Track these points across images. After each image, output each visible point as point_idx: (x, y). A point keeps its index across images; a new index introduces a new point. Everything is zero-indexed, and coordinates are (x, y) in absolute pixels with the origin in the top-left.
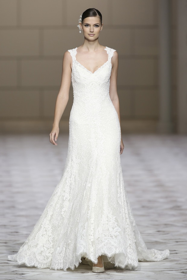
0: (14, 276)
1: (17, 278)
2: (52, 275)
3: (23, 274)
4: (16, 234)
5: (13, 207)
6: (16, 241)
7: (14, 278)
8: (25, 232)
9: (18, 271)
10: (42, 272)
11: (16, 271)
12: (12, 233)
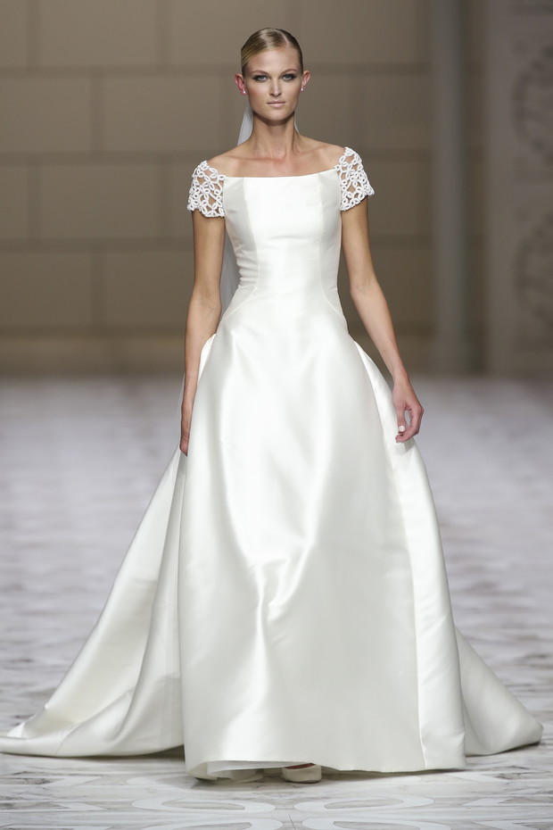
0: (18, 788)
1: (27, 793)
2: (128, 784)
3: (44, 782)
4: (24, 665)
5: (17, 588)
6: (25, 685)
7: (20, 793)
8: (51, 660)
9: (30, 773)
10: (101, 775)
11: (25, 772)
12: (13, 661)
